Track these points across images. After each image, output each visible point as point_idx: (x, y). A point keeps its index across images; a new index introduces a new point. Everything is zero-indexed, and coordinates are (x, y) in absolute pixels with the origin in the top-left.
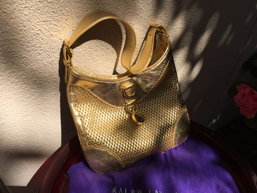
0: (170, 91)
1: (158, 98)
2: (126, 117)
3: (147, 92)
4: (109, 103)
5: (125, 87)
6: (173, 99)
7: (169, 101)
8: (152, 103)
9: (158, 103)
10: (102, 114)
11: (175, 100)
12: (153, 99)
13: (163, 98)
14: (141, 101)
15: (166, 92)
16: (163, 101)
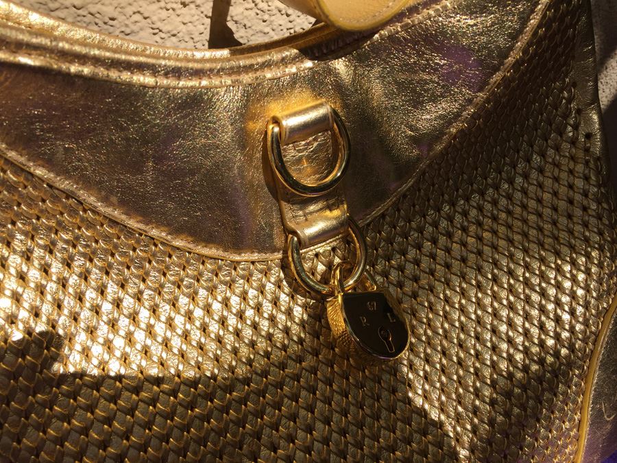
0: (551, 152)
1: (482, 194)
2: (289, 312)
3: (419, 159)
4: (177, 231)
5: (276, 121)
6: (571, 202)
7: (547, 212)
8: (444, 224)
9: (480, 224)
10: (128, 302)
11: (585, 209)
12: (453, 204)
13: (509, 197)
14: (383, 216)
15: (528, 160)
16: (509, 213)
